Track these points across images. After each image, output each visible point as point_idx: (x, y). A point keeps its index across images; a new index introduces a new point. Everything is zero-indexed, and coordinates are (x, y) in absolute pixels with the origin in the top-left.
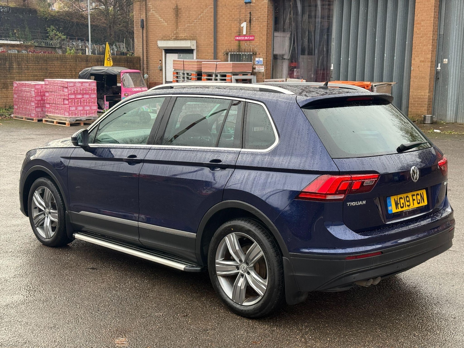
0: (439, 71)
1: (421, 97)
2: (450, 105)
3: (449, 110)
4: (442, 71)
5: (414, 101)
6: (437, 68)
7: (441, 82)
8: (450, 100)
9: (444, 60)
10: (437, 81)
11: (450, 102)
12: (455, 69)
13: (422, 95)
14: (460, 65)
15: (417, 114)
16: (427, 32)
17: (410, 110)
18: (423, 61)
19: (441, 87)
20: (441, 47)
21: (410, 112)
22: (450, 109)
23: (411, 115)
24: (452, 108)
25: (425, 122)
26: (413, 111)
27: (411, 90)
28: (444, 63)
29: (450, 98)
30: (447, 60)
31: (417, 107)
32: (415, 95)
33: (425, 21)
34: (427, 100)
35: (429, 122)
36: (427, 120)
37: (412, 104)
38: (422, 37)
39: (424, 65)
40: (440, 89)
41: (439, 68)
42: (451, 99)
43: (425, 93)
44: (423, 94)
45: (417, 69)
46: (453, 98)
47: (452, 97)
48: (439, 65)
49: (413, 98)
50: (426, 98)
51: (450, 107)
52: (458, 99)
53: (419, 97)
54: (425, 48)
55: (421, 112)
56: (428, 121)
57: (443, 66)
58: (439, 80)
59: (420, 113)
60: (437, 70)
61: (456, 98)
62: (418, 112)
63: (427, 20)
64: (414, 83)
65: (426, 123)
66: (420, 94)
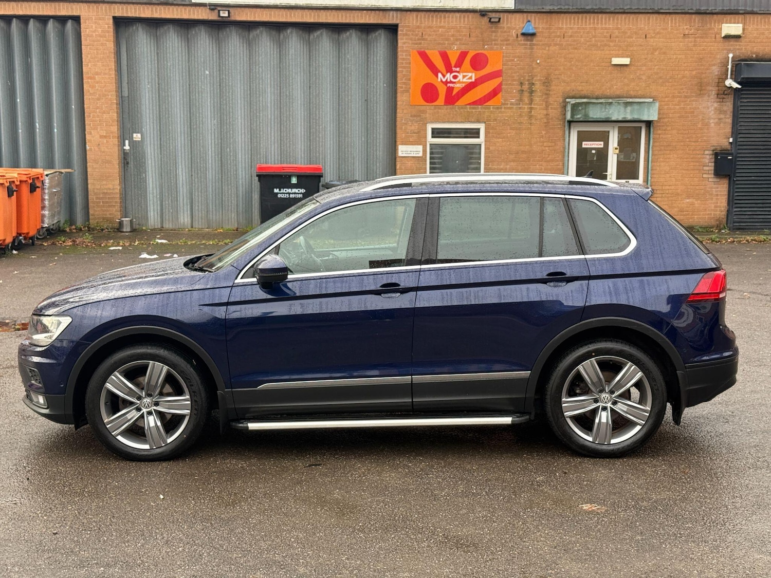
0: (128, 151)
1: (108, 191)
2: (151, 202)
3: (152, 210)
4: (132, 152)
5: (97, 198)
6: (125, 148)
7: (132, 168)
8: (151, 195)
9: (135, 135)
10: (126, 167)
11: (151, 198)
12: (152, 149)
13: (110, 189)
14: (159, 143)
15: (104, 219)
16: (105, 91)
17: (91, 212)
18: (105, 137)
19: (133, 176)
20: (126, 116)
21: (93, 215)
22: (152, 208)
23: (95, 219)
24: (155, 207)
25: (122, 230)
26: (97, 213)
27: (89, 181)
28: (134, 139)
29: (151, 192)
30: (139, 135)
31: (104, 206)
32: (97, 189)
33: (100, 75)
34: (118, 196)
35: (129, 230)
36: (125, 227)
37: (93, 202)
38: (98, 99)
39: (107, 142)
40: (133, 179)
41: (127, 147)
42: (153, 193)
43: (114, 185)
44: (111, 186)
45: (97, 149)
46: (155, 192)
47: (153, 190)
48: (127, 142)
49: (95, 194)
50: (117, 193)
51: (152, 205)
52: (161, 193)
53: (106, 191)
54: (105, 116)
55: (110, 214)
56: (127, 228)
57: (133, 144)
58: (129, 166)
59: (108, 216)
60: (124, 150)
61: (158, 192)
62: (106, 215)
63: (105, 74)
64: (93, 170)
65: (125, 230)
66: (107, 187)
